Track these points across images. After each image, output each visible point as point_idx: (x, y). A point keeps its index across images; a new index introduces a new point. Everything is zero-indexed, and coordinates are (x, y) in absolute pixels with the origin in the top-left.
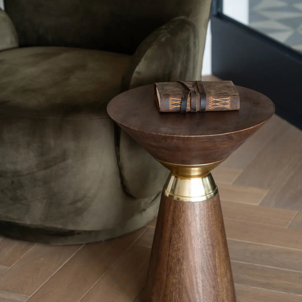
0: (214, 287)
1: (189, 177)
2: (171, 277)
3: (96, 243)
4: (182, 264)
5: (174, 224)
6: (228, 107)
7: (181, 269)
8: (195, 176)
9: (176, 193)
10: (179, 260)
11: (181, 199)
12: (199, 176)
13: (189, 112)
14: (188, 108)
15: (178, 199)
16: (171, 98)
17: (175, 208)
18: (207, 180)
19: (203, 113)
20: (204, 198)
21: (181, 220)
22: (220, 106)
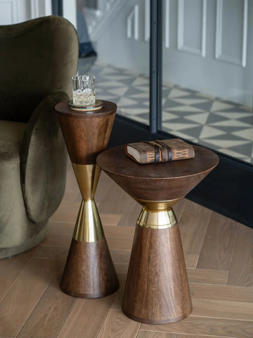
0: (181, 291)
1: (157, 211)
2: (151, 286)
3: (6, 258)
4: (159, 276)
5: (151, 246)
6: (187, 156)
7: (158, 280)
8: (161, 210)
9: (148, 223)
10: (157, 273)
11: (152, 227)
12: (164, 210)
13: (161, 162)
14: (161, 159)
15: (150, 228)
16: (148, 153)
17: (151, 234)
18: (170, 212)
19: (170, 162)
20: (170, 226)
21: (157, 243)
22: (181, 156)
